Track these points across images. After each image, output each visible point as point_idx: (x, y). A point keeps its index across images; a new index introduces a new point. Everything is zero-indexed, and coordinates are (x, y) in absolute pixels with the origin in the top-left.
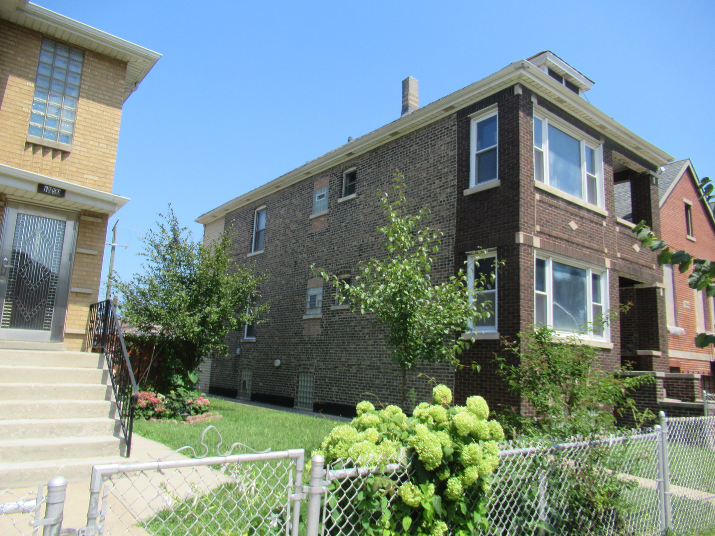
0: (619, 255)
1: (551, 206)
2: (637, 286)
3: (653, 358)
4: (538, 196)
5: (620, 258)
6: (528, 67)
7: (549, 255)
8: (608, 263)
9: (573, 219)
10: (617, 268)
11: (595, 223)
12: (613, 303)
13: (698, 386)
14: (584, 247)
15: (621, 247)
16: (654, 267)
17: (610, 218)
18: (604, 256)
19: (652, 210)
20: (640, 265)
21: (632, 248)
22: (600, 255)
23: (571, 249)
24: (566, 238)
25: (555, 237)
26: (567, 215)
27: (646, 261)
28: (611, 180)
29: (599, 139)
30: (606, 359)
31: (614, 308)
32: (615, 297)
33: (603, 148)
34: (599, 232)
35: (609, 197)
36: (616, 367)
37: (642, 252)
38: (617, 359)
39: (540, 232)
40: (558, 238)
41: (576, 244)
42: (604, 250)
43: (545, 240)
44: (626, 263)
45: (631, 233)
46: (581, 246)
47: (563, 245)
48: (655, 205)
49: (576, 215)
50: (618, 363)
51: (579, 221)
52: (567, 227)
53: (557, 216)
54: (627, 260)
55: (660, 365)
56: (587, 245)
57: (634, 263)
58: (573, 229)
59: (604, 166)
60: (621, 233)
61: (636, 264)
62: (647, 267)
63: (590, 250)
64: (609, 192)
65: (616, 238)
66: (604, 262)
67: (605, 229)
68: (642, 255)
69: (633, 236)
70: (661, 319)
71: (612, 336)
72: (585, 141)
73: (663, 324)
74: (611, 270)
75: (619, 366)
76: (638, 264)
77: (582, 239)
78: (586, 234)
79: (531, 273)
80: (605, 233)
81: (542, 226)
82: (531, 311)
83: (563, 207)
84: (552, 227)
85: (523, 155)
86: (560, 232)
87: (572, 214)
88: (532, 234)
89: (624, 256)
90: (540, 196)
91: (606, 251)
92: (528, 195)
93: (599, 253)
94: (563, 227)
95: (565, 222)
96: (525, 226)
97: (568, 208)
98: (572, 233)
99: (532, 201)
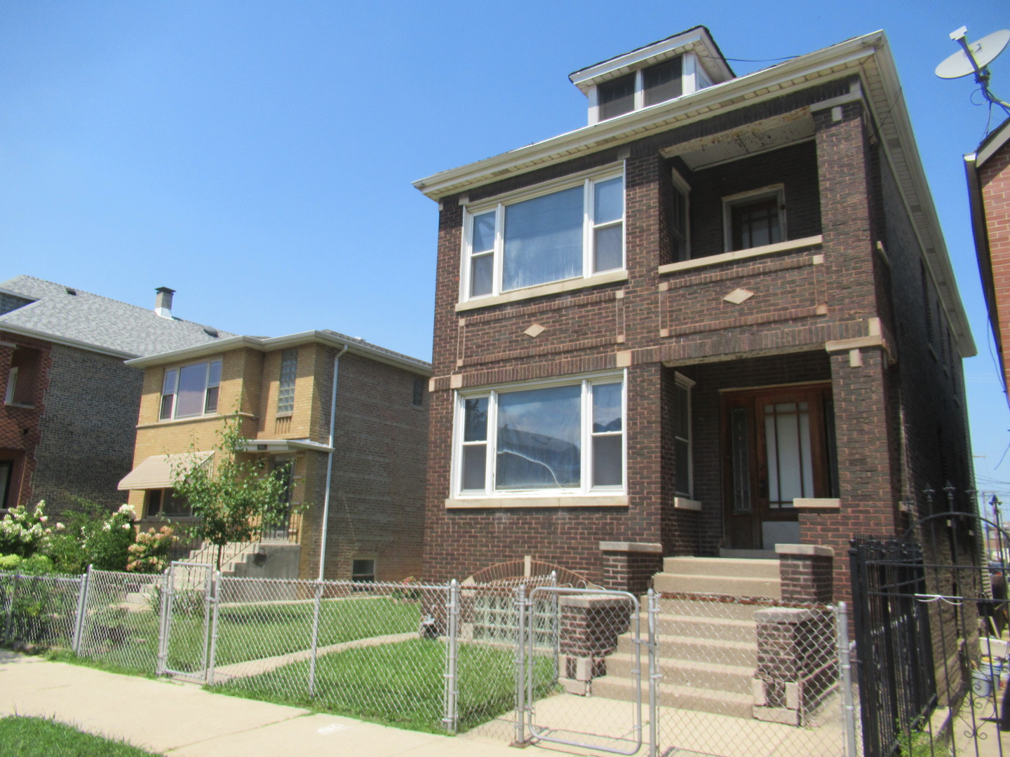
0: (664, 333)
1: (488, 322)
3: (801, 514)
4: (462, 322)
5: (670, 337)
7: (489, 389)
8: (624, 359)
9: (535, 321)
10: (656, 359)
11: (593, 304)
12: (640, 423)
13: (801, 573)
14: (559, 353)
15: (673, 316)
16: (822, 310)
17: (640, 276)
18: (614, 351)
19: (824, 185)
20: (751, 325)
21: (720, 303)
22: (602, 352)
23: (525, 368)
24: (515, 356)
25: (492, 363)
26: (521, 321)
27: (779, 310)
28: (649, 207)
29: (615, 159)
30: (612, 523)
31: (641, 433)
32: (646, 412)
33: (627, 165)
34: (604, 315)
35: (640, 241)
36: (645, 537)
37: (765, 296)
38: (647, 523)
39: (464, 366)
40: (498, 362)
41: (540, 356)
42: (615, 339)
43: (474, 372)
44: (693, 340)
45: (715, 275)
46: (552, 354)
47: (509, 367)
48: (840, 167)
49: (542, 313)
50: (650, 529)
51: (552, 317)
52: (520, 339)
53: (500, 331)
54: (695, 333)
55: (837, 530)
56: (565, 349)
57: (725, 329)
58: (534, 335)
59: (627, 195)
60: (675, 288)
61: (735, 327)
62: (785, 321)
63: (575, 353)
64: (642, 231)
65: (660, 305)
66: (614, 359)
67: (621, 303)
68: (766, 301)
69: (724, 277)
70: (855, 421)
71: (633, 483)
72: (590, 180)
73: (861, 432)
74: (633, 368)
75: (653, 535)
76: (741, 327)
77: (554, 344)
78: (566, 331)
79: (447, 424)
80: (622, 310)
81: (468, 356)
82: (444, 472)
83: (512, 313)
84: (489, 350)
85: (441, 282)
86: (503, 351)
87: (534, 315)
88: (450, 374)
89: (686, 327)
90: (466, 321)
91: (621, 339)
92: (446, 328)
93: (601, 349)
94: (510, 342)
95: (516, 332)
96: (440, 368)
97: (524, 310)
98: (532, 343)
99: (454, 332)
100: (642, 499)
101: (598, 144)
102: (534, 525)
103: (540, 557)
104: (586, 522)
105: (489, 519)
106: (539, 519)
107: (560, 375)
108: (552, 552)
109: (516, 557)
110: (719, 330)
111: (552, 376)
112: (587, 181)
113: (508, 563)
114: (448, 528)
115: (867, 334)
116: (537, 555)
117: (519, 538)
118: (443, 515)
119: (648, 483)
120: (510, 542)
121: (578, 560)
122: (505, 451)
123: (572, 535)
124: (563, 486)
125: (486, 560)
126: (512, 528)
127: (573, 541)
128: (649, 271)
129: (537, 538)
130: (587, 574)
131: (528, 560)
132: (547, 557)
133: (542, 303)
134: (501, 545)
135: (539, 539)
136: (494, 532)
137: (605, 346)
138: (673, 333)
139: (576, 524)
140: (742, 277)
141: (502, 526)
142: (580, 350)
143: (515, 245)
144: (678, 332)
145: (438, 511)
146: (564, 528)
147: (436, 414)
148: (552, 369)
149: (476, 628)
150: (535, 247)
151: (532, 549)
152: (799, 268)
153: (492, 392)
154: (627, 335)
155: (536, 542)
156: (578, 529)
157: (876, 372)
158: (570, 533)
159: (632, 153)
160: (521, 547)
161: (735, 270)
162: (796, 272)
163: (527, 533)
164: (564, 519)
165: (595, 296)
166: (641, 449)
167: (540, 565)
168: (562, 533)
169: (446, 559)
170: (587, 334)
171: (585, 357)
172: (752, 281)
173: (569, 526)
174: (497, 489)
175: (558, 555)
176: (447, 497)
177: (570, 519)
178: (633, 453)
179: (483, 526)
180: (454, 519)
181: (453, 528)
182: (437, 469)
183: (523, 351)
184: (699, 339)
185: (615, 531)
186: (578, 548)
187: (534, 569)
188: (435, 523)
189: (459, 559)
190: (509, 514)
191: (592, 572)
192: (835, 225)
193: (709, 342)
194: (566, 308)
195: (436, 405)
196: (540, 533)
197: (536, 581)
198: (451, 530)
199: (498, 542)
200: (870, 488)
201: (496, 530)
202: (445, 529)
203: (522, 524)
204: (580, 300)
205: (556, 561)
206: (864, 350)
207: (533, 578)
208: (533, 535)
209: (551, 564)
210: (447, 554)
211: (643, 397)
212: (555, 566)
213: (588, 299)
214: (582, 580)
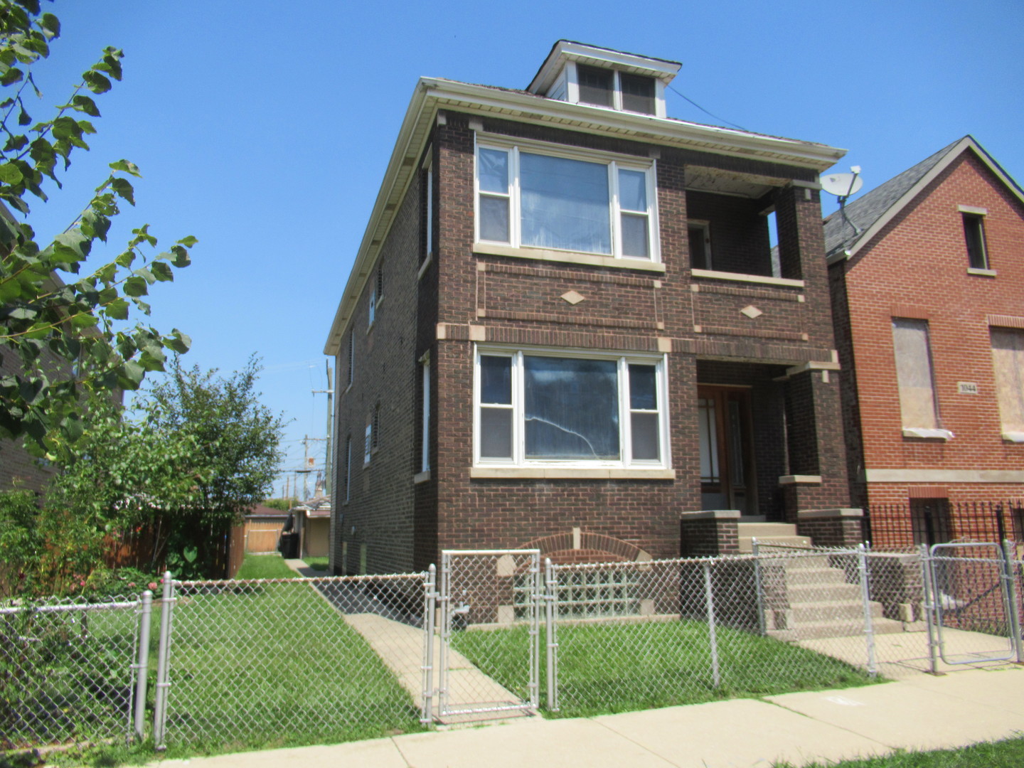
0: (697, 329)
1: (516, 275)
2: (790, 372)
3: (798, 487)
4: (481, 266)
5: (702, 333)
6: (436, 86)
7: (516, 348)
8: (665, 345)
9: (572, 287)
10: (693, 350)
11: (632, 286)
12: (681, 405)
13: (855, 529)
14: (601, 326)
15: (703, 317)
16: (805, 337)
17: (675, 273)
18: (654, 335)
19: (802, 244)
20: (761, 338)
21: (738, 314)
22: (643, 335)
23: (564, 334)
24: (552, 319)
25: (523, 321)
26: (556, 284)
27: (779, 330)
28: (678, 213)
29: (648, 155)
30: (659, 495)
31: (682, 414)
32: (685, 396)
33: (657, 166)
34: (643, 299)
35: (673, 240)
36: (688, 506)
37: (770, 317)
38: (690, 495)
39: (487, 318)
40: (532, 321)
41: (580, 325)
42: (656, 325)
43: (500, 327)
44: (720, 340)
45: (734, 289)
46: (593, 326)
47: (545, 330)
48: (812, 234)
49: (580, 281)
50: (693, 500)
51: (590, 288)
52: (556, 302)
53: (532, 289)
54: (722, 335)
55: (819, 499)
56: (608, 324)
57: (744, 336)
58: (573, 302)
59: (659, 194)
60: (704, 292)
61: (750, 337)
62: (783, 340)
63: (617, 330)
64: (674, 232)
65: (692, 303)
66: (655, 344)
67: (659, 293)
68: (770, 321)
69: (741, 294)
70: (826, 422)
71: (677, 459)
72: (615, 163)
73: (830, 430)
74: (673, 355)
75: (695, 504)
76: (754, 337)
77: (594, 315)
78: (607, 306)
79: (464, 381)
80: (660, 299)
81: (492, 308)
82: (463, 435)
83: (546, 272)
84: (518, 306)
85: (448, 212)
86: (537, 311)
87: (571, 281)
88: (467, 323)
89: (715, 328)
90: (487, 266)
91: (661, 326)
92: (458, 268)
93: (643, 331)
94: (545, 303)
95: (550, 294)
96: (451, 313)
97: (559, 273)
98: (570, 309)
99: (469, 275)
100: (685, 473)
102: (581, 497)
103: (590, 529)
104: (635, 493)
105: (527, 490)
106: (586, 490)
107: (604, 348)
108: (602, 523)
109: (562, 529)
110: (739, 336)
111: (594, 347)
112: (613, 163)
113: (554, 536)
114: (473, 500)
115: (831, 361)
116: (586, 526)
117: (565, 510)
118: (466, 485)
119: (690, 459)
120: (555, 515)
121: (629, 530)
122: (534, 418)
123: (622, 506)
124: (601, 458)
125: (526, 535)
126: (557, 500)
127: (623, 512)
128: (682, 270)
129: (585, 509)
130: (639, 543)
131: (577, 533)
132: (597, 528)
133: (580, 271)
134: (544, 517)
135: (587, 511)
136: (535, 504)
137: (647, 329)
138: (705, 331)
139: (625, 495)
140: (753, 297)
141: (544, 498)
142: (622, 327)
143: (534, 200)
144: (709, 331)
145: (457, 481)
146: (613, 500)
147: (448, 366)
148: (595, 341)
149: (516, 610)
150: (556, 208)
151: (581, 521)
152: (790, 301)
153: (520, 353)
154: (666, 324)
155: (586, 514)
156: (627, 500)
157: (836, 388)
158: (620, 504)
159: (662, 156)
160: (568, 519)
161: (748, 290)
162: (787, 304)
163: (573, 505)
164: (613, 490)
165: (633, 279)
166: (684, 428)
167: (591, 536)
168: (610, 504)
169: (474, 536)
170: (628, 314)
171: (630, 336)
172: (760, 302)
173: (618, 497)
175: (609, 525)
176: (471, 465)
177: (618, 490)
178: (676, 432)
179: (520, 498)
180: (482, 491)
181: (479, 501)
182: (454, 432)
183: (561, 316)
184: (726, 340)
185: (662, 502)
186: (628, 518)
187: (585, 541)
188: (453, 495)
189: (490, 535)
190: (552, 485)
191: (643, 540)
192: (811, 276)
193: (733, 343)
194: (606, 283)
195: (448, 356)
196: (589, 505)
197: (587, 553)
198: (477, 503)
199: (539, 515)
200: (835, 470)
201: (537, 502)
202: (469, 502)
203: (568, 495)
204: (619, 279)
205: (607, 531)
206: (830, 372)
207: (584, 550)
208: (581, 506)
209: (602, 535)
210: (473, 531)
211: (682, 382)
212: (607, 536)
213: (627, 280)
214: (634, 548)
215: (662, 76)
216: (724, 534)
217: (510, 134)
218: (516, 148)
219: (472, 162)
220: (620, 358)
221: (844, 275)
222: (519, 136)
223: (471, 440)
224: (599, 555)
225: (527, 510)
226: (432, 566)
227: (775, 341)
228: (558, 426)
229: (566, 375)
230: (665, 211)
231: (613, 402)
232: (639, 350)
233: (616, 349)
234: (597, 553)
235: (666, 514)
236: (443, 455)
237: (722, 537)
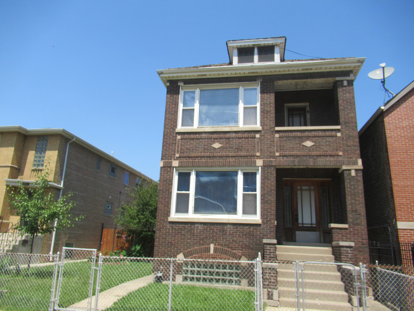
0: (277, 154)
1: (193, 139)
3: (333, 230)
4: (179, 137)
5: (280, 156)
6: (162, 72)
7: (192, 168)
8: (259, 163)
9: (217, 141)
10: (274, 164)
11: (245, 138)
12: (267, 190)
13: (349, 253)
14: (229, 157)
15: (281, 148)
16: (341, 153)
17: (267, 130)
18: (255, 159)
19: (341, 108)
20: (313, 156)
21: (301, 146)
22: (249, 159)
23: (212, 161)
24: (207, 155)
25: (195, 157)
26: (210, 141)
27: (324, 151)
28: (270, 103)
29: (256, 81)
30: (253, 231)
31: (267, 194)
32: (269, 185)
33: (261, 84)
34: (250, 143)
35: (267, 116)
36: (268, 237)
37: (319, 145)
38: (269, 231)
39: (180, 157)
40: (198, 157)
41: (219, 157)
42: (256, 154)
43: (185, 160)
44: (289, 158)
45: (299, 134)
46: (225, 157)
47: (204, 160)
48: (347, 102)
49: (221, 138)
50: (271, 234)
51: (225, 141)
52: (209, 148)
53: (199, 144)
54: (291, 156)
55: (347, 236)
56: (232, 155)
57: (303, 156)
58: (217, 148)
59: (261, 96)
60: (282, 137)
61: (307, 156)
62: (327, 156)
63: (236, 158)
64: (267, 112)
65: (275, 143)
66: (255, 162)
67: (258, 140)
68: (319, 147)
69: (303, 136)
70: (353, 196)
71: (263, 214)
72: (242, 87)
74: (263, 167)
75: (272, 236)
76: (309, 156)
77: (226, 152)
78: (232, 148)
79: (169, 183)
80: (258, 142)
81: (182, 153)
82: (167, 204)
83: (206, 136)
84: (193, 151)
85: (168, 118)
86: (201, 153)
87: (216, 139)
88: (172, 160)
89: (287, 153)
90: (181, 137)
91: (258, 154)
92: (170, 138)
93: (249, 157)
94: (204, 149)
95: (207, 145)
96: (166, 156)
97: (211, 136)
98: (215, 151)
99: (174, 141)
100: (267, 221)
101: (249, 73)
102: (215, 231)
103: (218, 245)
104: (241, 230)
105: (192, 227)
106: (218, 228)
107: (229, 166)
108: (224, 243)
109: (206, 244)
110: (301, 156)
111: (225, 166)
112: (241, 87)
113: (202, 247)
114: (169, 230)
115: (357, 164)
116: (217, 244)
117: (208, 236)
118: (166, 224)
119: (270, 215)
120: (203, 238)
121: (237, 246)
122: (199, 197)
123: (234, 235)
124: (228, 214)
125: (189, 246)
126: (204, 231)
127: (235, 238)
128: (271, 128)
129: (217, 236)
130: (241, 252)
131: (212, 246)
132: (222, 245)
133: (221, 134)
134: (198, 239)
135: (218, 237)
136: (195, 233)
137: (251, 156)
138: (281, 155)
139: (236, 231)
140: (310, 137)
141: (199, 230)
142: (239, 156)
143: (205, 108)
144: (283, 155)
145: (163, 222)
146: (230, 232)
147: (163, 177)
148: (225, 163)
149: (184, 277)
150: (214, 110)
151: (214, 241)
152: (332, 136)
153: (194, 170)
154: (261, 153)
155: (217, 238)
156: (237, 233)
157: (361, 179)
159: (263, 80)
160: (208, 240)
161: (307, 134)
162: (331, 138)
163: (211, 234)
164: (230, 228)
165: (246, 135)
166: (267, 200)
167: (218, 248)
168: (229, 234)
169: (168, 245)
170: (242, 150)
171: (242, 160)
172: (314, 139)
173: (233, 231)
174: (194, 213)
175: (227, 244)
176: (169, 216)
177: (233, 228)
178: (263, 202)
179: (188, 230)
180: (173, 227)
181: (172, 230)
182: (164, 203)
183: (211, 154)
184: (292, 159)
185: (255, 234)
186: (237, 241)
187: (215, 250)
188: (161, 228)
189: (175, 245)
190: (202, 225)
191: (244, 251)
192: (345, 123)
193: (296, 160)
194: (232, 138)
195: (164, 173)
196: (218, 234)
197: (216, 255)
198: (171, 232)
199: (196, 237)
200: (359, 221)
201: (196, 232)
202: (168, 231)
203: (209, 230)
204: (239, 136)
205: (226, 246)
206: (356, 170)
207: (215, 254)
208: (215, 235)
209: (224, 248)
210: (168, 243)
211: (268, 179)
212: (226, 248)
213: (243, 136)
214: (239, 255)
215: (278, 44)
216: (268, 251)
217: (194, 84)
218: (198, 89)
219: (178, 98)
220: (238, 170)
221: (383, 119)
222: (198, 84)
223: (170, 206)
224: (222, 257)
225: (191, 235)
226: (58, 253)
227: (322, 157)
228: (209, 200)
229: (214, 178)
230: (263, 103)
231: (235, 189)
232: (247, 166)
233: (235, 166)
234: (221, 256)
235: (256, 240)
236: (159, 212)
237: (267, 252)
